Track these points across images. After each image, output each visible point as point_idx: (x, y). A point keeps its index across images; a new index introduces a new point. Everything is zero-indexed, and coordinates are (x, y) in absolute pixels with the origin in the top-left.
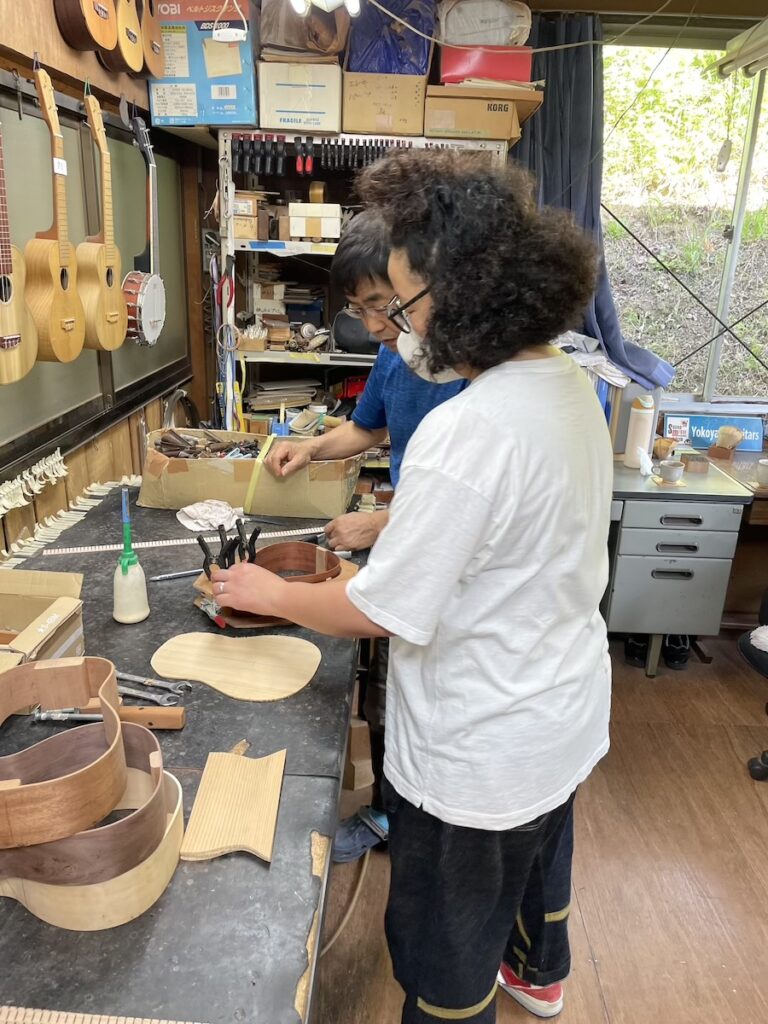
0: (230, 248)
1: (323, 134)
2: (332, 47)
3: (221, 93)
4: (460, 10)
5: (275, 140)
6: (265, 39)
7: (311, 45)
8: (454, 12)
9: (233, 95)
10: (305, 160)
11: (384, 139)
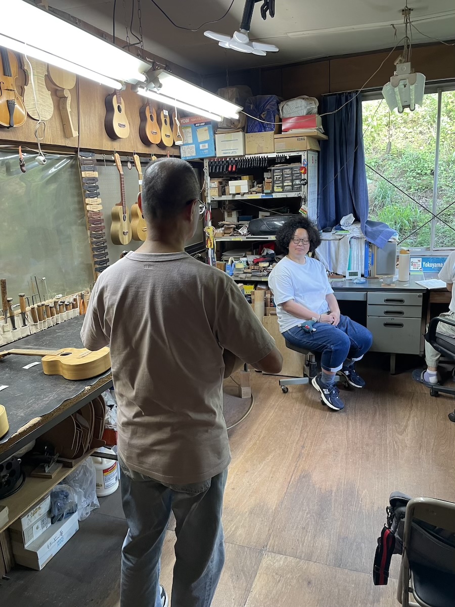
0: (209, 200)
1: (238, 156)
3: (203, 146)
4: (287, 105)
5: (223, 160)
7: (232, 126)
8: (285, 106)
9: (207, 147)
10: (232, 166)
11: (261, 156)
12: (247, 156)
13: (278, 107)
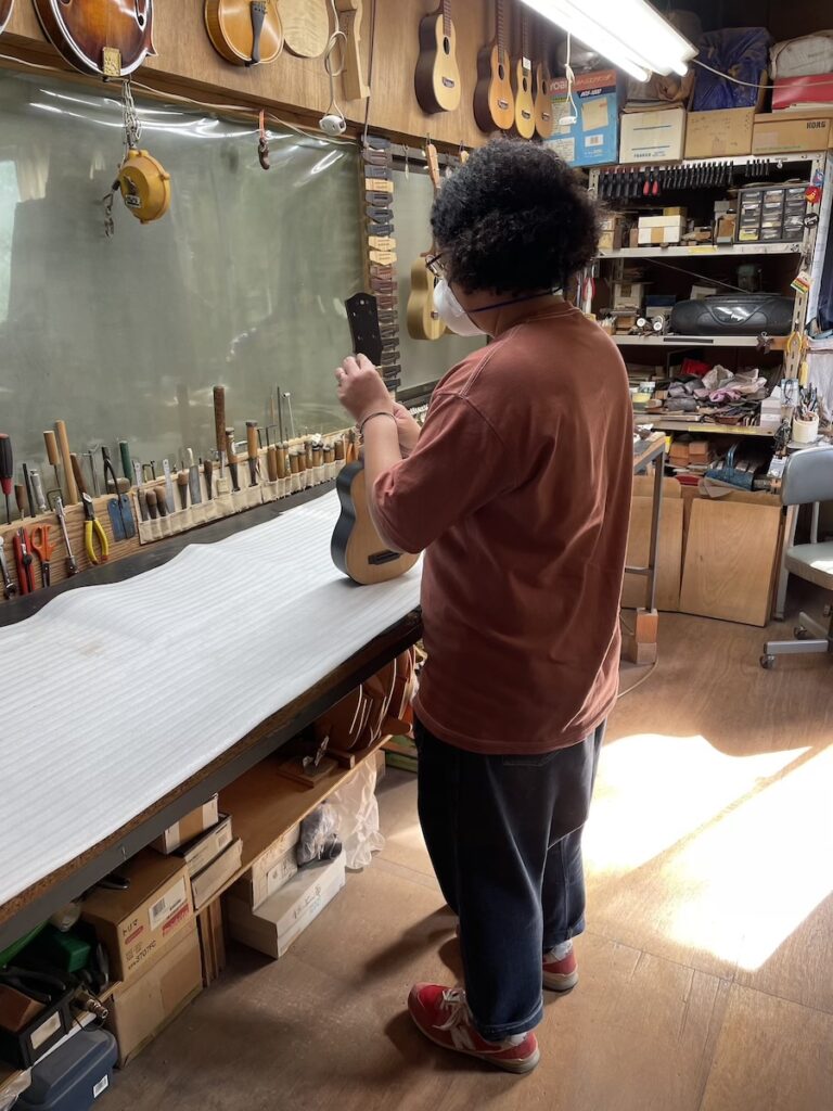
1: (667, 163)
2: (678, 96)
3: (592, 141)
4: (789, 50)
5: (632, 171)
6: (629, 97)
7: (661, 96)
8: (785, 53)
9: (600, 142)
10: (652, 185)
11: (717, 161)
12: (685, 163)
13: (769, 54)
